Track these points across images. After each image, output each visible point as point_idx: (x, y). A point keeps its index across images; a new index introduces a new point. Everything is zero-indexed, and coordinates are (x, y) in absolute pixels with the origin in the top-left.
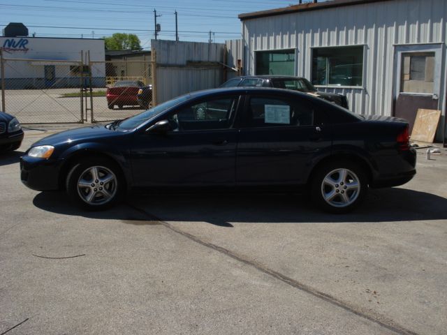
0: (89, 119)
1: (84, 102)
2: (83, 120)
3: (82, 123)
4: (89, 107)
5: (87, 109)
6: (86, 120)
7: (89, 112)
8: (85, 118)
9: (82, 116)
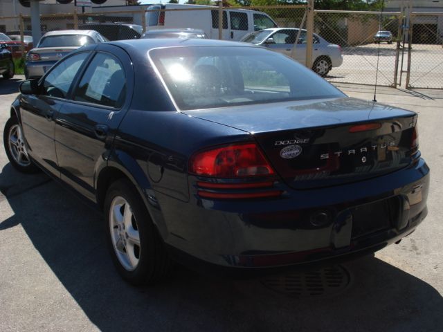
0: (404, 83)
1: (400, 63)
2: (396, 84)
3: (395, 87)
4: (405, 69)
5: (402, 72)
6: (400, 85)
7: (405, 75)
8: (398, 82)
9: (396, 79)
